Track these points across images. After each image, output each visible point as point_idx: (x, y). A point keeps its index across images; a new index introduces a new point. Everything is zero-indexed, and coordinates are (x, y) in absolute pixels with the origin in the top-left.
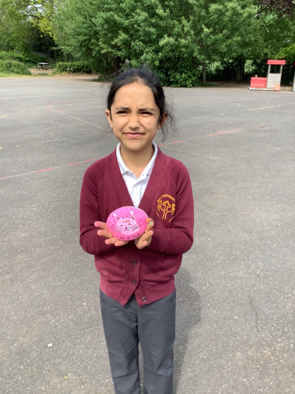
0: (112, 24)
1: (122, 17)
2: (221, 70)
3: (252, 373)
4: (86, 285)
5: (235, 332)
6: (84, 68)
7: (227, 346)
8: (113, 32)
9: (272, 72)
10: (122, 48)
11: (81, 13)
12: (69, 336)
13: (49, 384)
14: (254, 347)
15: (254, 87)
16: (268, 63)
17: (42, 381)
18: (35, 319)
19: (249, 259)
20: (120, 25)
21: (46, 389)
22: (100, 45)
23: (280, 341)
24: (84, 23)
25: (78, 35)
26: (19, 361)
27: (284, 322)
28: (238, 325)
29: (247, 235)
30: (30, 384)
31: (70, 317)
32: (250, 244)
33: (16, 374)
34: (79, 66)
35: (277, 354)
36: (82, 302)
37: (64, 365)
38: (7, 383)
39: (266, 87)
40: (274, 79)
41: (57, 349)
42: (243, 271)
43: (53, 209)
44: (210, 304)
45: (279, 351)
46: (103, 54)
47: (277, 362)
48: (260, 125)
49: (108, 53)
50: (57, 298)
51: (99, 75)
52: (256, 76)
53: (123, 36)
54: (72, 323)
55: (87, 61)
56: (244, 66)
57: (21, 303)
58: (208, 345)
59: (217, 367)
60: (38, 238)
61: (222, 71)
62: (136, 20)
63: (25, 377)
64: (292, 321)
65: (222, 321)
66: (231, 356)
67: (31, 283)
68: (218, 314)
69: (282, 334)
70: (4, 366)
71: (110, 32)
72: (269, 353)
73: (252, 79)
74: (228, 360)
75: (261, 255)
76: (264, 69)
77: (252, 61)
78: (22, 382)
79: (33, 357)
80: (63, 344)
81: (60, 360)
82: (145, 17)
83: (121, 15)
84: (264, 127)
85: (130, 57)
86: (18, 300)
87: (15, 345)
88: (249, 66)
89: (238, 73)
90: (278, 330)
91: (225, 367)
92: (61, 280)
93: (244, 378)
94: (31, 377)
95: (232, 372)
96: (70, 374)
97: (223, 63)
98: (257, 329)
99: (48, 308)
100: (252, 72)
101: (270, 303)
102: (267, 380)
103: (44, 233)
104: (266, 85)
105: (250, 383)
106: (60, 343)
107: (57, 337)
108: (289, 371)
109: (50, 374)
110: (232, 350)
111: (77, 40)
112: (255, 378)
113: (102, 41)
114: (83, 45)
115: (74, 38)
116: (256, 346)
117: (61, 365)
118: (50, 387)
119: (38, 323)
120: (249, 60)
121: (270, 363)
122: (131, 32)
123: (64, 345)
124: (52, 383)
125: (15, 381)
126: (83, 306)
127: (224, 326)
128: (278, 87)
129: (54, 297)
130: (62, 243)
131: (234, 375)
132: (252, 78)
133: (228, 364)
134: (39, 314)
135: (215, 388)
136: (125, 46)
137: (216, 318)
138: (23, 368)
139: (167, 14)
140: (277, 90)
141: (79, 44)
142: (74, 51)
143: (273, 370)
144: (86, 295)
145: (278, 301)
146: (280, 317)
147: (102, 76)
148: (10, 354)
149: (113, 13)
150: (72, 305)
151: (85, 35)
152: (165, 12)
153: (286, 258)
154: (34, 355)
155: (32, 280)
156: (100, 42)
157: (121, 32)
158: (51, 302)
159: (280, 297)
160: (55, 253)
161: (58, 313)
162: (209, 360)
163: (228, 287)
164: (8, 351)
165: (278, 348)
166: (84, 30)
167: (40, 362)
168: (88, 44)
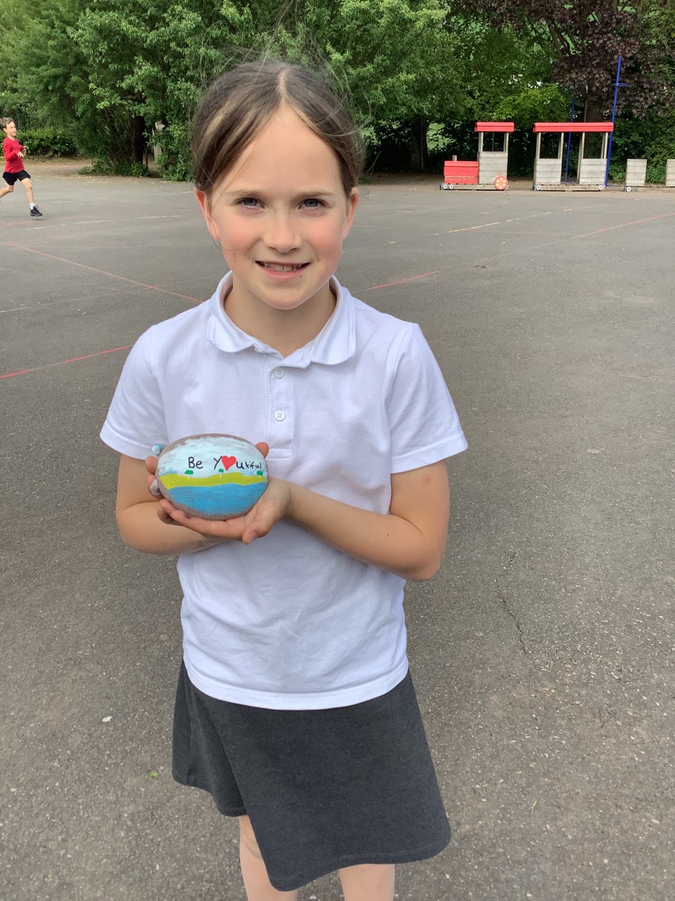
0: (117, 40)
1: (138, 25)
2: (376, 146)
3: (524, 728)
4: (159, 602)
5: (481, 660)
6: (56, 143)
7: (470, 687)
8: (120, 60)
9: (487, 148)
10: (145, 98)
11: (39, 12)
12: (144, 699)
13: (123, 789)
14: (521, 683)
15: (452, 182)
16: (478, 129)
17: (105, 784)
18: (62, 675)
19: (489, 527)
20: (136, 43)
21: (117, 797)
22: (92, 89)
23: (570, 669)
24: (49, 37)
25: (38, 66)
26: (47, 754)
27: (572, 634)
28: (485, 647)
29: (480, 483)
30: (82, 793)
31: (138, 664)
32: (489, 498)
33: (46, 778)
34: (42, 140)
35: (567, 691)
36: (159, 635)
37: (145, 752)
38: (30, 796)
39: (478, 181)
40: (494, 164)
41: (123, 724)
42: (480, 550)
43: (51, 456)
44: (425, 615)
45: (571, 685)
46: (102, 111)
47: (569, 705)
48: (475, 264)
49: (113, 107)
50: (101, 631)
51: (96, 160)
52: (455, 157)
53: (145, 69)
54: (145, 675)
55: (65, 126)
56: (425, 136)
57: (24, 646)
58: (432, 689)
59: (456, 725)
60: (29, 517)
61: (378, 148)
62: (174, 30)
63: (67, 782)
64: (588, 632)
65: (453, 644)
66: (479, 702)
67: (38, 606)
68: (443, 631)
69: (573, 655)
70: (17, 765)
71: (114, 61)
72: (553, 691)
73: (446, 165)
74: (475, 711)
75: (513, 516)
76: (469, 143)
77: (442, 126)
78: (63, 791)
79: (76, 745)
80: (135, 715)
81: (134, 745)
82: (195, 23)
83: (137, 21)
84: (483, 267)
85: (167, 117)
86: (16, 642)
87: (32, 725)
88: (435, 137)
89: (414, 152)
90: (564, 648)
91: (472, 724)
92: (103, 597)
93: (511, 737)
94: (80, 782)
95: (485, 731)
96: (162, 768)
97: (379, 129)
98: (523, 651)
99: (87, 652)
100: (443, 149)
101: (542, 602)
102: (555, 737)
103: (42, 507)
104: (478, 177)
105: (523, 746)
106: (128, 713)
107: (119, 704)
108: (594, 718)
109: (119, 771)
110: (479, 693)
111: (34, 77)
112: (532, 735)
113: (96, 80)
114: (50, 88)
115: (27, 73)
116: (526, 682)
117: (139, 753)
118: (126, 793)
119: (70, 681)
120: (436, 124)
121: (557, 709)
122: (165, 58)
123: (136, 717)
124: (128, 786)
125: (47, 791)
126: (161, 642)
127: (459, 652)
128: (503, 182)
129: (94, 631)
130: (87, 524)
131: (491, 735)
132: (447, 163)
133: (476, 718)
134: (70, 664)
135: (458, 762)
136: (153, 91)
137: (441, 638)
138: (59, 766)
139: (245, 18)
140: (501, 188)
141: (42, 87)
142: (31, 103)
143: (563, 719)
144: (164, 620)
145: (557, 597)
146: (563, 626)
147: (102, 163)
148: (25, 742)
149: (116, 15)
150: (137, 642)
151: (56, 64)
152: (241, 14)
153: (561, 518)
154: (76, 740)
155: (37, 600)
156: (91, 84)
157: (139, 59)
158: (91, 641)
159: (560, 589)
160: (75, 545)
161: (111, 660)
162: (439, 714)
163: (455, 581)
164: (18, 737)
165: (567, 681)
166: (52, 54)
167: (94, 753)
168: (61, 88)
